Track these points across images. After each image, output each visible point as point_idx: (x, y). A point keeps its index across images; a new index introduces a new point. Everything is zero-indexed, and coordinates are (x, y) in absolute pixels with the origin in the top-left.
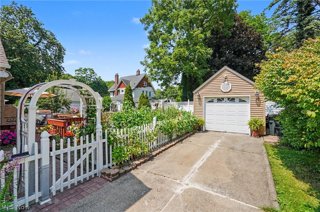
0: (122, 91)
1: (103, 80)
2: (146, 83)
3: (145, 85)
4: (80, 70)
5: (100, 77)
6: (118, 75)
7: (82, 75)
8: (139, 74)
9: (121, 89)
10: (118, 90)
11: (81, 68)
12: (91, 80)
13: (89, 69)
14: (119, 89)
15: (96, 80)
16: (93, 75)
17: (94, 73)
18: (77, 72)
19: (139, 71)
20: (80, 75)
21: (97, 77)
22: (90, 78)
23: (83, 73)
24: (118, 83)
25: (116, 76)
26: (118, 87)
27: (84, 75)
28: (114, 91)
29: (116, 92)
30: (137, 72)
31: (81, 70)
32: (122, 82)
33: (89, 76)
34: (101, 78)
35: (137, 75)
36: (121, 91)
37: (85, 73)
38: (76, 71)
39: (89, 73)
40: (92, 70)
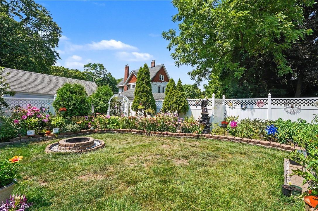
0: (133, 86)
1: (113, 77)
2: (163, 77)
3: (161, 80)
4: (88, 66)
5: (110, 73)
6: (128, 67)
7: (91, 72)
8: (155, 66)
9: (131, 84)
10: (128, 86)
11: (91, 64)
12: (100, 77)
13: (99, 65)
14: (129, 84)
15: (105, 76)
16: (103, 71)
17: (103, 69)
18: (86, 68)
19: (155, 62)
20: (89, 71)
21: (107, 73)
22: (99, 74)
23: (92, 69)
24: (128, 76)
25: (126, 68)
26: (129, 82)
27: (93, 71)
28: (124, 86)
29: (125, 88)
30: (152, 63)
31: (90, 66)
32: (133, 75)
33: (99, 72)
34: (111, 75)
35: (151, 67)
36: (131, 86)
37: (94, 69)
38: (85, 66)
39: (98, 69)
40: (101, 65)
